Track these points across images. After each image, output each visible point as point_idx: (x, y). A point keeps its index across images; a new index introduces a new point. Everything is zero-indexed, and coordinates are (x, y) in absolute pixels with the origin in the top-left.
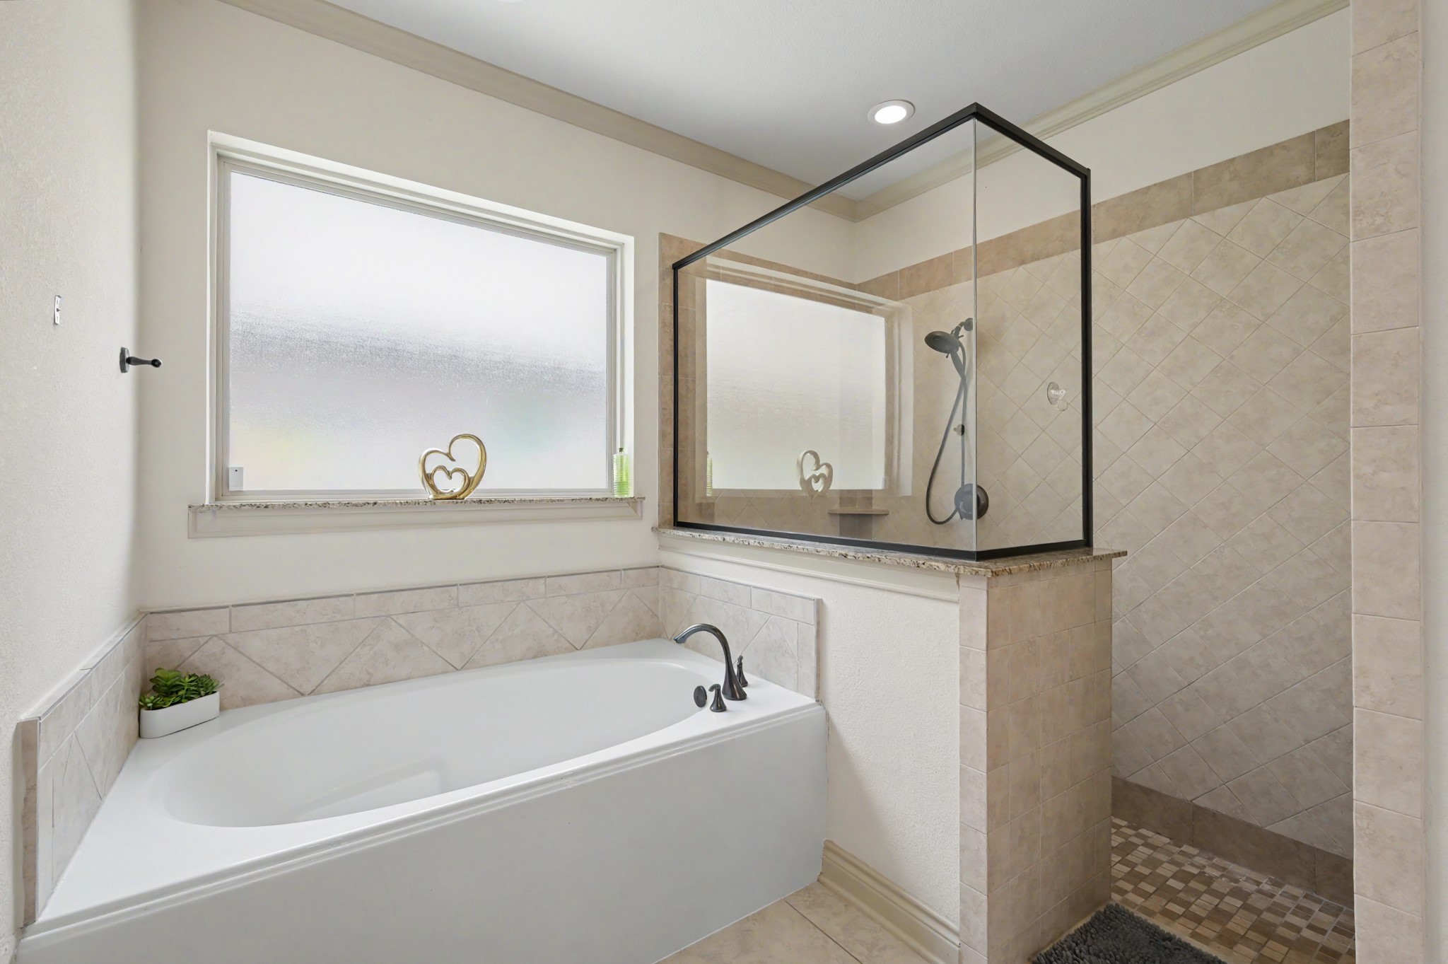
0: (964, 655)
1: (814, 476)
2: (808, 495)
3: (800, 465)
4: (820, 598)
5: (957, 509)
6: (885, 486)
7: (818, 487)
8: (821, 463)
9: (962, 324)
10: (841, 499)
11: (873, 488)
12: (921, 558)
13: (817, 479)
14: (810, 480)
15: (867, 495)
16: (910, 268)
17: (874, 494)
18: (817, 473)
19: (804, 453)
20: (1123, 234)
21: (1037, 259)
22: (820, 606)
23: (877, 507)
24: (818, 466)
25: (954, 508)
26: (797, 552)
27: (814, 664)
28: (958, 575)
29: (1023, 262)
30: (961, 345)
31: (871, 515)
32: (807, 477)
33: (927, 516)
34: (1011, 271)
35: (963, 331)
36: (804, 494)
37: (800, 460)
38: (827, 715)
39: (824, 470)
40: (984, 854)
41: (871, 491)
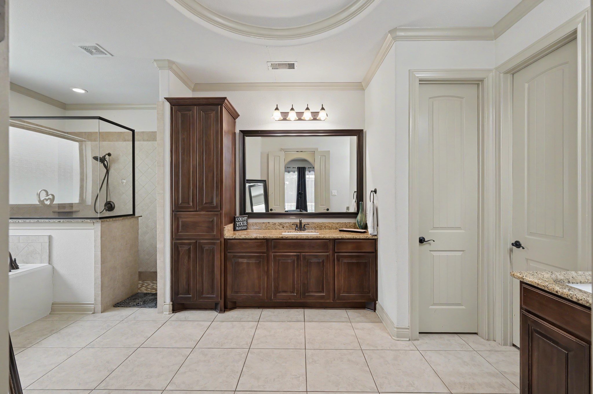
0: (95, 240)
1: (46, 199)
2: (42, 206)
3: (39, 195)
4: (50, 234)
5: (105, 208)
6: (80, 201)
7: (48, 203)
8: (49, 194)
9: (106, 154)
10: (58, 207)
11: (73, 202)
12: (83, 220)
13: (47, 200)
14: (44, 200)
15: (71, 205)
16: (88, 132)
17: (73, 205)
18: (47, 198)
19: (40, 190)
20: (149, 141)
21: (129, 141)
22: (50, 237)
23: (74, 209)
24: (47, 195)
25: (104, 208)
26: (41, 222)
27: (48, 254)
28: (94, 223)
29: (125, 141)
30: (106, 160)
31: (72, 212)
32: (42, 199)
33: (94, 211)
34: (121, 142)
35: (107, 157)
36: (41, 205)
37: (39, 193)
38: (53, 268)
39: (50, 197)
40: (100, 283)
41: (72, 204)
